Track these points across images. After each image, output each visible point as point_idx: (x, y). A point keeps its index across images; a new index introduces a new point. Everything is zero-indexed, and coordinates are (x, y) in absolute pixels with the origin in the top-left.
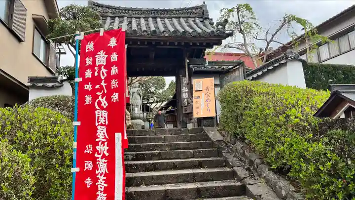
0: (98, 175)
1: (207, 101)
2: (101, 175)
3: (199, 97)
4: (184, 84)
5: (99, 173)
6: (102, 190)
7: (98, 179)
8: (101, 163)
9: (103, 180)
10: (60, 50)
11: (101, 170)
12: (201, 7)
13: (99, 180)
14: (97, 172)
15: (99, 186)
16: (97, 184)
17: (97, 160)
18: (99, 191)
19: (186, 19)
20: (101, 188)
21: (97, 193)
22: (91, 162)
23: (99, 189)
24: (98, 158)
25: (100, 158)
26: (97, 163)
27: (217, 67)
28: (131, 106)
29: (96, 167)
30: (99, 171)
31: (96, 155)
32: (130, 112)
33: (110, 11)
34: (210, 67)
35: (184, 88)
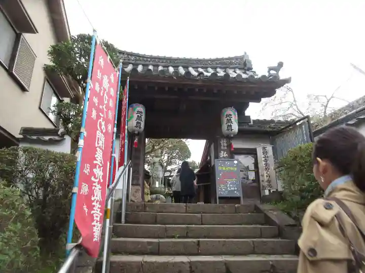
0: (93, 201)
2: (97, 202)
4: (222, 148)
5: (95, 199)
6: (98, 219)
7: (94, 206)
8: (97, 188)
9: (99, 208)
11: (97, 196)
12: (241, 58)
13: (94, 208)
14: (93, 199)
15: (94, 215)
16: (92, 212)
17: (94, 184)
18: (95, 221)
19: (224, 70)
20: (97, 217)
21: (93, 224)
22: (87, 185)
23: (95, 218)
24: (95, 182)
25: (97, 183)
26: (93, 188)
28: (151, 178)
29: (91, 193)
30: (95, 197)
31: (93, 179)
32: (149, 185)
33: (133, 58)
34: (256, 126)
35: (222, 152)
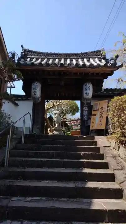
1: (101, 117)
3: (95, 115)
10: (11, 85)
19: (88, 59)
27: (111, 93)
34: (105, 93)
35: (85, 107)
